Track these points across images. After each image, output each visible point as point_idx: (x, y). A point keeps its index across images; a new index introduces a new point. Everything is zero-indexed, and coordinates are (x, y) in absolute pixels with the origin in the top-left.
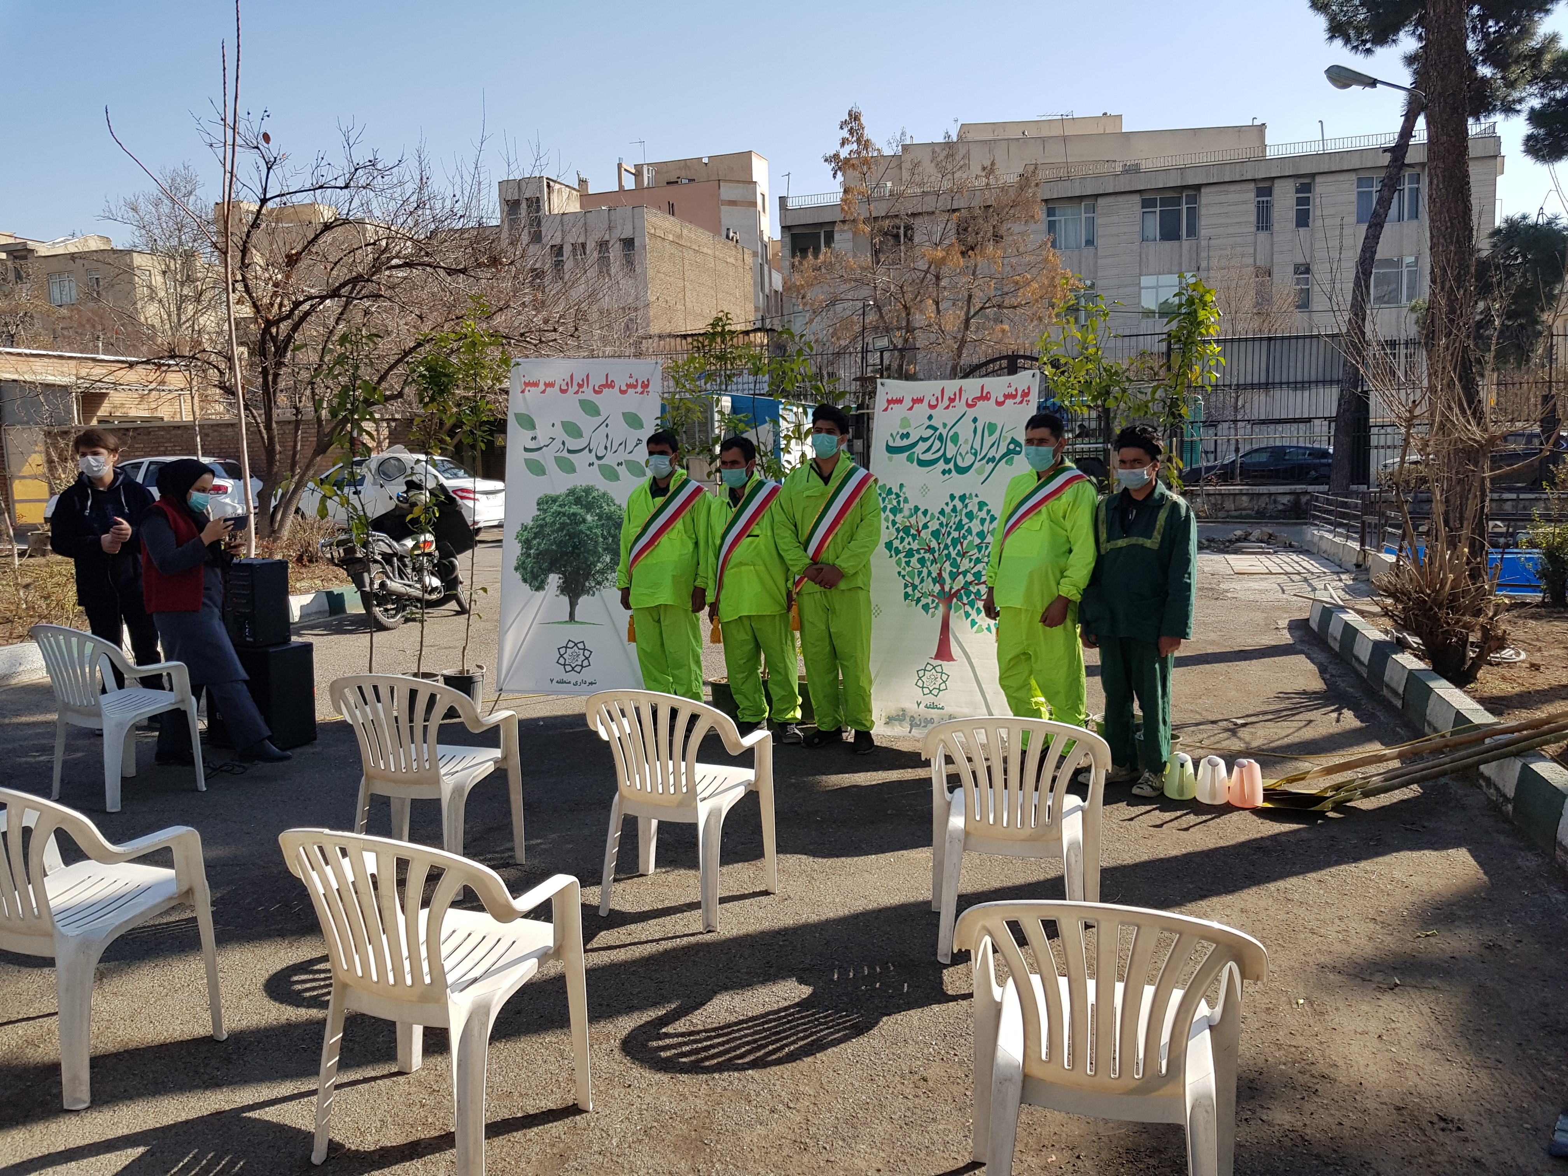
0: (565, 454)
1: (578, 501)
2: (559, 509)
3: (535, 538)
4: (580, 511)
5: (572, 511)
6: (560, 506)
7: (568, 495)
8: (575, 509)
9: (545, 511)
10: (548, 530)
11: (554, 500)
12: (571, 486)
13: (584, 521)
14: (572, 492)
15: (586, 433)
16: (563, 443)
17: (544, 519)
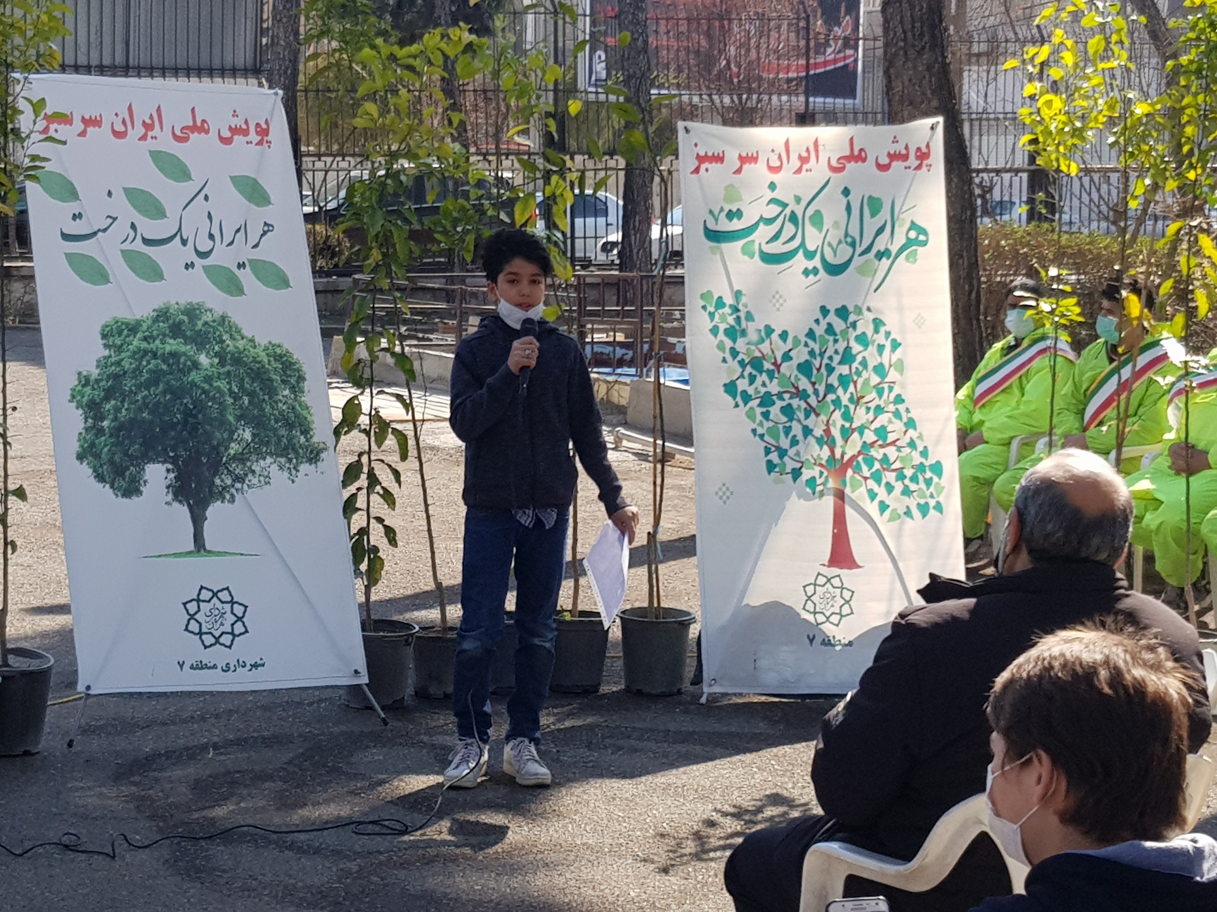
0: (138, 246)
1: (176, 331)
2: (144, 345)
3: (107, 399)
4: (183, 348)
5: (168, 348)
6: (145, 339)
7: (156, 320)
8: (172, 345)
9: (119, 349)
10: (128, 384)
11: (133, 328)
12: (159, 304)
13: (196, 365)
14: (162, 315)
15: (172, 209)
16: (133, 226)
17: (118, 363)
